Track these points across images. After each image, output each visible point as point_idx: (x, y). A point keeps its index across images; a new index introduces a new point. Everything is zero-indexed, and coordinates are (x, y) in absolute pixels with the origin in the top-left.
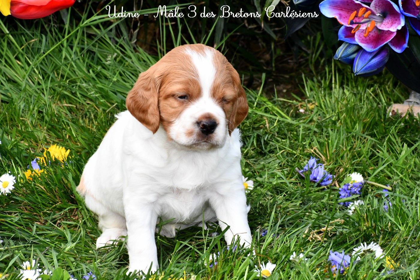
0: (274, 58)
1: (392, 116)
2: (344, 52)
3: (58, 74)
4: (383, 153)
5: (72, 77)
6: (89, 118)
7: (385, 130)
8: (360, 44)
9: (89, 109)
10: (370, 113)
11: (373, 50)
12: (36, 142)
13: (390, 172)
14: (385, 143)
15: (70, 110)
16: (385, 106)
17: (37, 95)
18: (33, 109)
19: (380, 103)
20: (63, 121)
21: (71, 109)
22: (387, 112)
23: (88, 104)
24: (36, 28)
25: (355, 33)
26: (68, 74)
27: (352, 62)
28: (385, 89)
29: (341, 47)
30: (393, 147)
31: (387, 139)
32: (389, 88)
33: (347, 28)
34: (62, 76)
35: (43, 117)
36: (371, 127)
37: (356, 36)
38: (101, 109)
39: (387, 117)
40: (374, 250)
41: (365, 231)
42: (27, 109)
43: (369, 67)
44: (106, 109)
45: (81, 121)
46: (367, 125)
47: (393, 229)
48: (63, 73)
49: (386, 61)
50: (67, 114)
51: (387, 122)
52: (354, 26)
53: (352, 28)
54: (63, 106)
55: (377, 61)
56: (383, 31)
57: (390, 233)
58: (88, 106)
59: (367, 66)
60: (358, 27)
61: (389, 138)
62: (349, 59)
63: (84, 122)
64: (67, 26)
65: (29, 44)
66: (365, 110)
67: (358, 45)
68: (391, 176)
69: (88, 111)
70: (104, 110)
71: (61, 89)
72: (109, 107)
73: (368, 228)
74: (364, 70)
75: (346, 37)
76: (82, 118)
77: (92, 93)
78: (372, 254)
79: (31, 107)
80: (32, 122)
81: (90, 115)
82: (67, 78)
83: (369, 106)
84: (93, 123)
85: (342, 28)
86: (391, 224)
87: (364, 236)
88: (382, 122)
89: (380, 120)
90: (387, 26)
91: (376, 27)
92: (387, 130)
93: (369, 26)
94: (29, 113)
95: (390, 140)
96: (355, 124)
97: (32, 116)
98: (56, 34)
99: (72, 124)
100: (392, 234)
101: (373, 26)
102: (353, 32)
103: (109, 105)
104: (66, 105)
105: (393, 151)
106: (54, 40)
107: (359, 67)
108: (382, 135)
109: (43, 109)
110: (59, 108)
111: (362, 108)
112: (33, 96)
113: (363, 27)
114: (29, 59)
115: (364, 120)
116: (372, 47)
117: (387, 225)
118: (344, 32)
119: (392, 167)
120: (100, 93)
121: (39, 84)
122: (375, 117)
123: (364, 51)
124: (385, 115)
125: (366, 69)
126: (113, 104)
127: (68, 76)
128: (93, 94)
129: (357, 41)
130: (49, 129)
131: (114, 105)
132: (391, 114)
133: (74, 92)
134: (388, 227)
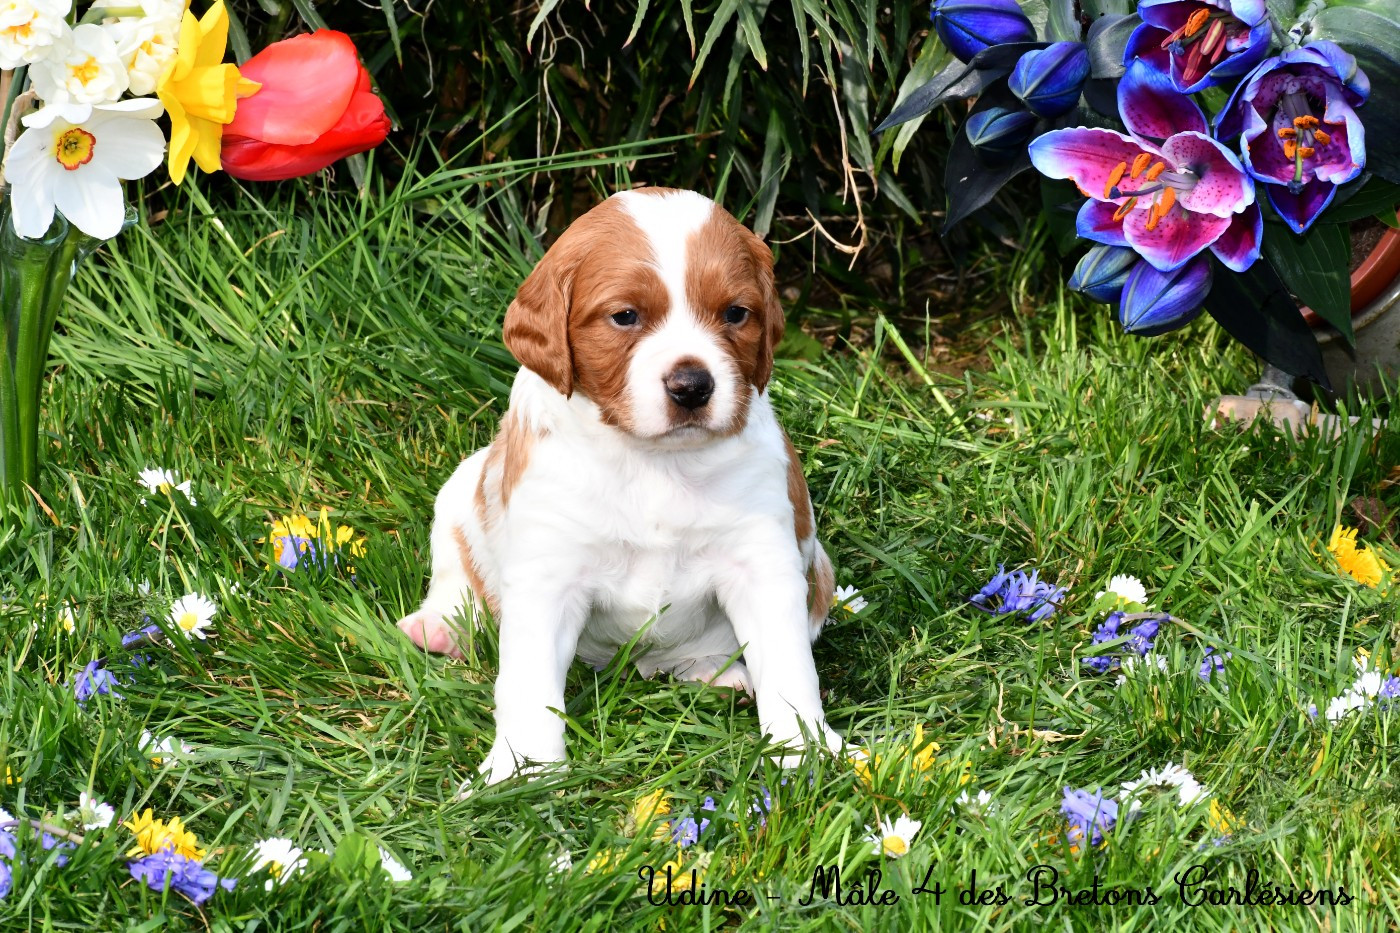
0: (902, 274)
1: (1217, 428)
2: (1094, 270)
3: (341, 320)
4: (1196, 525)
5: (378, 329)
6: (423, 437)
7: (1201, 465)
8: (1138, 249)
9: (422, 411)
10: (1161, 420)
11: (1172, 266)
12: (286, 498)
13: (1215, 573)
14: (1201, 497)
15: (374, 415)
16: (1200, 402)
17: (287, 377)
18: (279, 414)
19: (1187, 394)
20: (357, 446)
21: (374, 412)
22: (1205, 418)
23: (419, 398)
24: (284, 199)
25: (1122, 220)
26: (368, 319)
27: (1115, 296)
28: (1197, 357)
29: (1087, 257)
30: (1223, 510)
31: (1204, 488)
32: (1206, 352)
33: (1099, 205)
34: (352, 326)
35: (304, 435)
36: (1163, 457)
37: (1125, 226)
38: (454, 413)
39: (1203, 430)
40: (1176, 783)
41: (1151, 732)
42: (262, 414)
43: (1162, 309)
44: (466, 412)
45: (402, 444)
46: (1153, 452)
47: (1224, 726)
48: (354, 319)
49: (1206, 293)
50: (364, 427)
51: (1204, 442)
52: (1121, 202)
53: (1113, 208)
54: (355, 405)
55: (1181, 294)
56: (1197, 214)
57: (1216, 736)
58: (420, 405)
59: (1157, 307)
60: (1130, 206)
61: (1212, 485)
62: (1109, 289)
63: (410, 448)
64: (364, 194)
65: (264, 243)
66: (1145, 412)
67: (1130, 249)
68: (1218, 584)
69: (421, 418)
70: (461, 417)
71: (348, 361)
72: (474, 408)
73: (1159, 724)
74: (1148, 319)
75: (1097, 228)
76: (406, 437)
77: (430, 371)
78: (1171, 793)
79: (274, 410)
80: (274, 447)
81: (427, 429)
82: (365, 332)
83: (1158, 402)
84: (434, 449)
85: (1088, 205)
86: (1222, 714)
87: (1149, 745)
88: (1191, 444)
89: (1185, 438)
90: (1206, 201)
91: (1177, 204)
92: (1206, 465)
93: (1159, 201)
94: (269, 422)
95: (1212, 490)
96: (1122, 447)
97: (277, 430)
98: (336, 215)
99: (381, 452)
100: (1222, 740)
101: (1170, 203)
102: (1116, 217)
103: (476, 401)
104: (362, 401)
105: (1221, 521)
106: (329, 232)
107: (1136, 309)
108: (1192, 479)
109: (303, 413)
110: (345, 410)
111: (1137, 406)
112: (277, 379)
113: (1145, 204)
114: (266, 280)
115: (1144, 438)
116: (1169, 258)
117: (1212, 716)
118: (1090, 217)
119: (1220, 561)
120: (451, 372)
121: (292, 347)
122: (1172, 430)
123: (1149, 265)
124: (1198, 425)
125: (1154, 315)
126: (488, 399)
127: (369, 327)
128: (434, 374)
129: (1129, 238)
130: (319, 466)
131: (490, 403)
132: (1214, 423)
133: (382, 366)
134: (1214, 721)
